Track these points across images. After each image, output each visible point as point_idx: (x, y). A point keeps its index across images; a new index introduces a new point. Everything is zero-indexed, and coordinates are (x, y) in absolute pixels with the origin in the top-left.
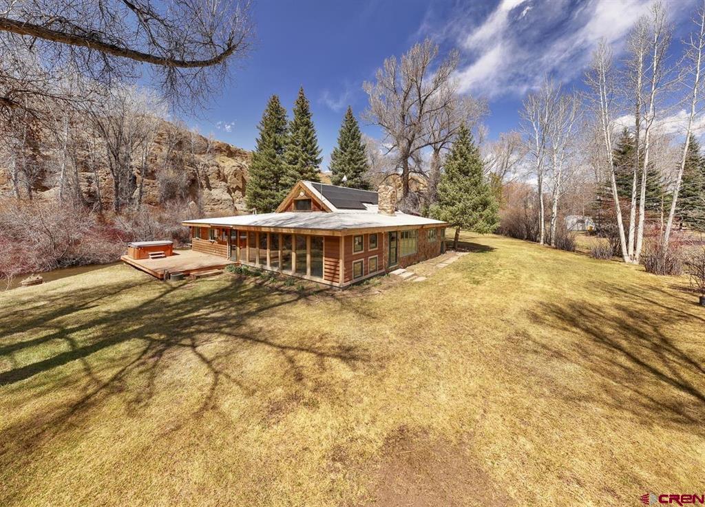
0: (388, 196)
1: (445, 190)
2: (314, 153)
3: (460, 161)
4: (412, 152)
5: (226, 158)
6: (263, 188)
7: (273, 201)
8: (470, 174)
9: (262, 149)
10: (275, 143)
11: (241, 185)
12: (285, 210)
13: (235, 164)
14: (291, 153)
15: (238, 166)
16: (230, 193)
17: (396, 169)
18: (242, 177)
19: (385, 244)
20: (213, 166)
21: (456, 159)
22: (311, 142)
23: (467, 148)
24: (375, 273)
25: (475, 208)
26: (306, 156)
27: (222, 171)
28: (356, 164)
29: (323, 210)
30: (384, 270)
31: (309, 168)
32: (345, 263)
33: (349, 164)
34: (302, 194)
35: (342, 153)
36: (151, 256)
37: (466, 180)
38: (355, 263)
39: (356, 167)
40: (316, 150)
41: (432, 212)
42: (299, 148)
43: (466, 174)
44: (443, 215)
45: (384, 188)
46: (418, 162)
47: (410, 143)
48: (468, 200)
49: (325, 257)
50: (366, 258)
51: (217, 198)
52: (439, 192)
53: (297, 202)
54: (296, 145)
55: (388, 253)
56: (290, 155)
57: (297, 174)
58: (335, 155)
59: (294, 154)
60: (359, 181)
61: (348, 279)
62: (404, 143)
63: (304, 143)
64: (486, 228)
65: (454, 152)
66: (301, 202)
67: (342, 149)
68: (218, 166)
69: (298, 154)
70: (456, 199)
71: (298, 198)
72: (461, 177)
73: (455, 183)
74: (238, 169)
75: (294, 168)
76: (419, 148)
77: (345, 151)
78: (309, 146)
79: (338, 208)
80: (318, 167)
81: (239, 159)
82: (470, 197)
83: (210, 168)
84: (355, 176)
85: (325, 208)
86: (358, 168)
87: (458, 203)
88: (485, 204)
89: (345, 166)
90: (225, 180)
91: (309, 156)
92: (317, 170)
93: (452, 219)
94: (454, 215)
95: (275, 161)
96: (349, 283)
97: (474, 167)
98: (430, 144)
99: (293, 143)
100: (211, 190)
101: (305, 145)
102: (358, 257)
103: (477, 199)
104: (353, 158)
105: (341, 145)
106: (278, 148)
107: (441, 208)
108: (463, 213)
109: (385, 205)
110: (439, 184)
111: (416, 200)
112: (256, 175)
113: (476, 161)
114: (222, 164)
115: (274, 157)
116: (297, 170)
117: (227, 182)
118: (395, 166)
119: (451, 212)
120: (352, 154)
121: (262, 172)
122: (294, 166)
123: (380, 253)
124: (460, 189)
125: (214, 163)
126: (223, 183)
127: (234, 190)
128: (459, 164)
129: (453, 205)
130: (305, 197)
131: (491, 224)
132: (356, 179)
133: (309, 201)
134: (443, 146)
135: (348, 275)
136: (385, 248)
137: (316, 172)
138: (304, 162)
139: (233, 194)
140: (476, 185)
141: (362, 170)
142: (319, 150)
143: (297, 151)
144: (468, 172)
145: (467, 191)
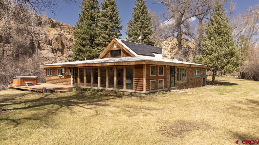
0: (169, 48)
1: (206, 45)
2: (117, 23)
3: (216, 25)
4: (183, 21)
5: (50, 28)
6: (84, 46)
7: (91, 54)
8: (222, 34)
9: (83, 21)
10: (92, 17)
11: (61, 48)
12: (104, 57)
13: (56, 32)
14: (103, 23)
15: (59, 34)
16: (54, 53)
17: (173, 32)
18: (62, 42)
19: (168, 74)
20: (42, 34)
21: (213, 25)
22: (115, 15)
23: (220, 18)
24: (162, 89)
25: (225, 56)
26: (112, 25)
27: (48, 38)
28: (145, 30)
29: (129, 56)
30: (167, 89)
31: (114, 33)
32: (147, 80)
33: (141, 30)
34: (115, 46)
35: (135, 23)
36: (27, 84)
37: (220, 38)
38: (151, 81)
39: (145, 32)
40: (118, 20)
41: (197, 59)
42: (108, 19)
43: (219, 34)
44: (204, 61)
45: (166, 43)
46: (187, 27)
47: (182, 15)
48: (221, 51)
49: (135, 78)
50: (157, 80)
51: (45, 56)
52: (202, 46)
53: (111, 52)
54: (106, 18)
55: (169, 79)
56: (102, 24)
57: (106, 36)
58: (130, 24)
59: (104, 23)
60: (147, 41)
61: (148, 89)
62: (178, 15)
63: (111, 16)
64: (233, 69)
65: (211, 20)
66: (114, 52)
67: (135, 20)
68: (45, 34)
69: (107, 23)
70: (213, 51)
71: (113, 49)
72: (216, 36)
73: (212, 40)
74: (59, 36)
75: (104, 33)
76: (188, 18)
77: (137, 21)
78: (114, 18)
79: (138, 54)
80: (119, 32)
81: (59, 29)
82: (222, 49)
83: (41, 36)
84: (145, 38)
85: (130, 54)
86: (146, 33)
87: (214, 53)
88: (232, 54)
89: (138, 31)
90: (50, 44)
91: (114, 25)
92: (119, 34)
93: (210, 64)
94: (212, 61)
95: (91, 28)
96: (148, 92)
97: (225, 30)
98: (196, 15)
99: (103, 16)
100: (41, 51)
101: (111, 18)
102: (153, 78)
103: (227, 50)
104: (143, 26)
105: (135, 17)
106: (93, 19)
107: (203, 57)
108: (217, 59)
109: (167, 54)
110: (202, 42)
111: (187, 52)
112: (80, 38)
113: (226, 26)
114: (47, 33)
115: (91, 26)
116: (107, 34)
117: (51, 45)
118: (172, 30)
119: (209, 59)
120: (142, 23)
121: (84, 36)
122: (105, 32)
123: (165, 78)
124: (216, 44)
125: (43, 32)
126: (49, 46)
127: (56, 51)
128: (215, 28)
129: (211, 54)
130: (117, 49)
131: (236, 67)
132: (145, 40)
133: (120, 51)
134: (205, 16)
135: (148, 87)
136: (168, 76)
137: (119, 35)
138: (111, 29)
139: (55, 54)
140: (226, 41)
141: (149, 34)
142: (120, 20)
143: (107, 22)
144: (221, 33)
145: (220, 45)
